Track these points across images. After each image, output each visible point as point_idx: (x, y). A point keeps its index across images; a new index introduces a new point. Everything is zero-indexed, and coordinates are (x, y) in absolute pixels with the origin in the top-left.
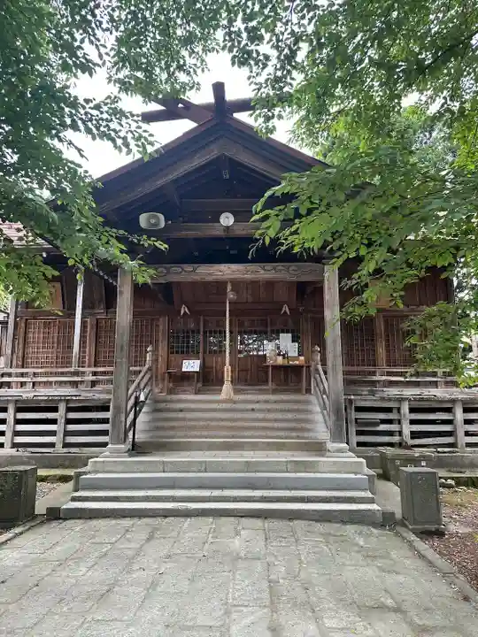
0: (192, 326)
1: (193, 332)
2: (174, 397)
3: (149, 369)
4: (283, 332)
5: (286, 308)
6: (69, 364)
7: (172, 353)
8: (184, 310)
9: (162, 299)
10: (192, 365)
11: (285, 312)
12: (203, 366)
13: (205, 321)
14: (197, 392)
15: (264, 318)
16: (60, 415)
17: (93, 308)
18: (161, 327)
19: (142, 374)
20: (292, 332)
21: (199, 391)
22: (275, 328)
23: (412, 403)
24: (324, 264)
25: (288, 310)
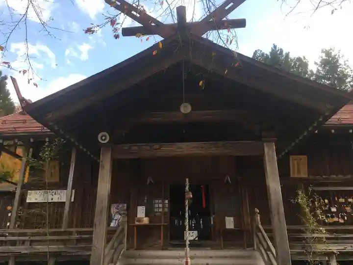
5: (228, 178)
8: (150, 180)
24: (263, 142)
25: (229, 180)
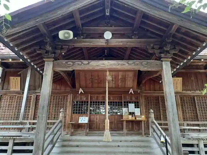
0: (85, 99)
1: (85, 102)
2: (74, 138)
3: (61, 122)
4: (130, 103)
5: (131, 91)
6: (18, 118)
7: (74, 113)
8: (81, 90)
9: (70, 85)
10: (84, 120)
11: (131, 92)
12: (90, 120)
13: (91, 97)
14: (87, 135)
15: (121, 95)
16: (9, 148)
17: (35, 90)
18: (69, 100)
19: (56, 125)
20: (135, 103)
21: (88, 134)
22: (126, 101)
23: (205, 141)
24: (162, 61)
25: (132, 91)
